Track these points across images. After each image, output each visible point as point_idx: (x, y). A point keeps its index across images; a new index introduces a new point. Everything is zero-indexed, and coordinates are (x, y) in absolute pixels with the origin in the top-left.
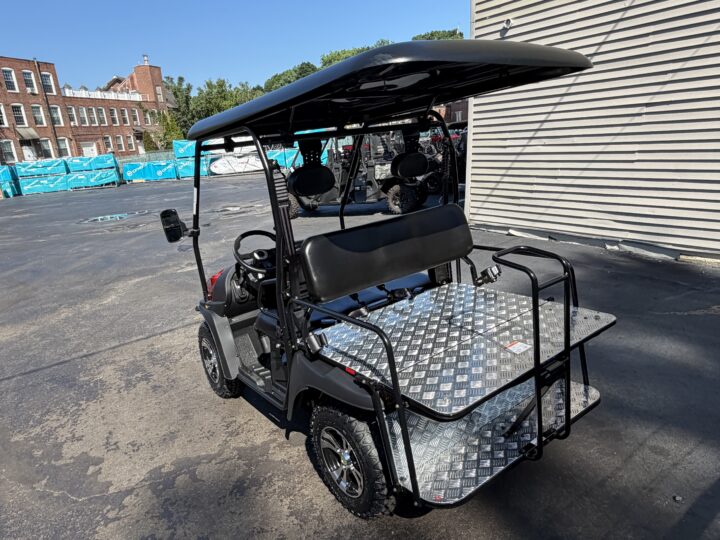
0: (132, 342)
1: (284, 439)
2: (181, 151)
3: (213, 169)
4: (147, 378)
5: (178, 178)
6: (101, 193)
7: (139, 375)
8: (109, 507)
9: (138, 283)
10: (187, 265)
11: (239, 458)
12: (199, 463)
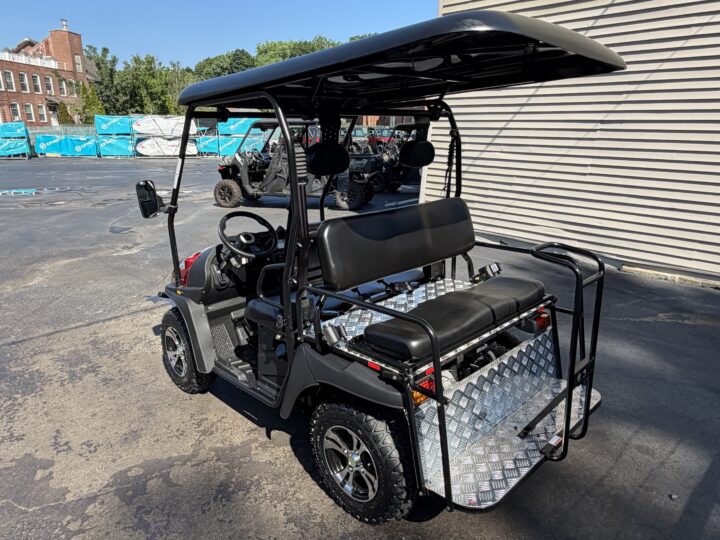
0: (70, 329)
1: (266, 439)
2: (104, 127)
3: (140, 149)
4: (94, 369)
5: (99, 156)
6: (9, 164)
7: (84, 366)
8: (69, 517)
9: (67, 264)
10: (124, 248)
11: (217, 460)
12: (171, 466)
